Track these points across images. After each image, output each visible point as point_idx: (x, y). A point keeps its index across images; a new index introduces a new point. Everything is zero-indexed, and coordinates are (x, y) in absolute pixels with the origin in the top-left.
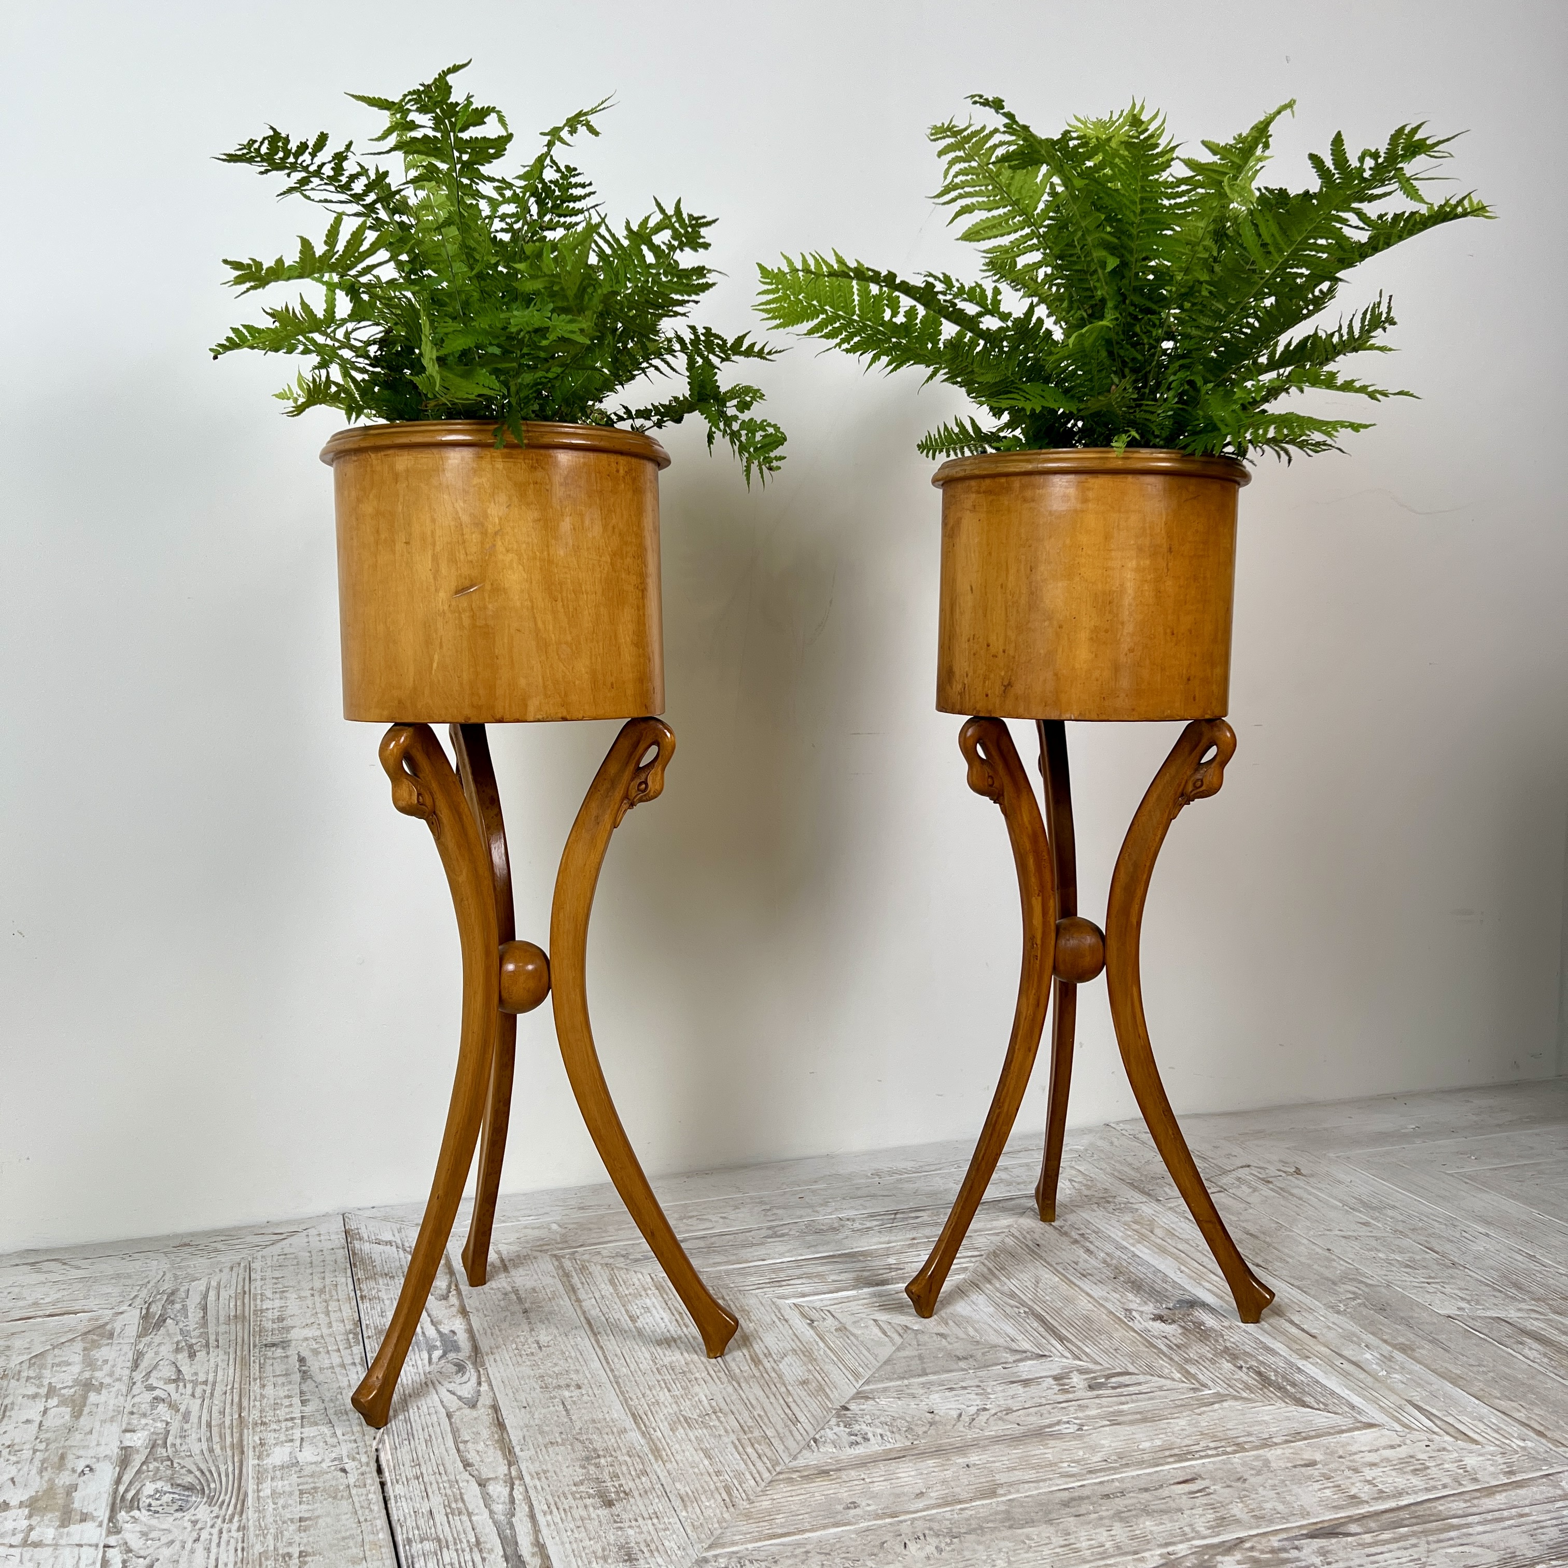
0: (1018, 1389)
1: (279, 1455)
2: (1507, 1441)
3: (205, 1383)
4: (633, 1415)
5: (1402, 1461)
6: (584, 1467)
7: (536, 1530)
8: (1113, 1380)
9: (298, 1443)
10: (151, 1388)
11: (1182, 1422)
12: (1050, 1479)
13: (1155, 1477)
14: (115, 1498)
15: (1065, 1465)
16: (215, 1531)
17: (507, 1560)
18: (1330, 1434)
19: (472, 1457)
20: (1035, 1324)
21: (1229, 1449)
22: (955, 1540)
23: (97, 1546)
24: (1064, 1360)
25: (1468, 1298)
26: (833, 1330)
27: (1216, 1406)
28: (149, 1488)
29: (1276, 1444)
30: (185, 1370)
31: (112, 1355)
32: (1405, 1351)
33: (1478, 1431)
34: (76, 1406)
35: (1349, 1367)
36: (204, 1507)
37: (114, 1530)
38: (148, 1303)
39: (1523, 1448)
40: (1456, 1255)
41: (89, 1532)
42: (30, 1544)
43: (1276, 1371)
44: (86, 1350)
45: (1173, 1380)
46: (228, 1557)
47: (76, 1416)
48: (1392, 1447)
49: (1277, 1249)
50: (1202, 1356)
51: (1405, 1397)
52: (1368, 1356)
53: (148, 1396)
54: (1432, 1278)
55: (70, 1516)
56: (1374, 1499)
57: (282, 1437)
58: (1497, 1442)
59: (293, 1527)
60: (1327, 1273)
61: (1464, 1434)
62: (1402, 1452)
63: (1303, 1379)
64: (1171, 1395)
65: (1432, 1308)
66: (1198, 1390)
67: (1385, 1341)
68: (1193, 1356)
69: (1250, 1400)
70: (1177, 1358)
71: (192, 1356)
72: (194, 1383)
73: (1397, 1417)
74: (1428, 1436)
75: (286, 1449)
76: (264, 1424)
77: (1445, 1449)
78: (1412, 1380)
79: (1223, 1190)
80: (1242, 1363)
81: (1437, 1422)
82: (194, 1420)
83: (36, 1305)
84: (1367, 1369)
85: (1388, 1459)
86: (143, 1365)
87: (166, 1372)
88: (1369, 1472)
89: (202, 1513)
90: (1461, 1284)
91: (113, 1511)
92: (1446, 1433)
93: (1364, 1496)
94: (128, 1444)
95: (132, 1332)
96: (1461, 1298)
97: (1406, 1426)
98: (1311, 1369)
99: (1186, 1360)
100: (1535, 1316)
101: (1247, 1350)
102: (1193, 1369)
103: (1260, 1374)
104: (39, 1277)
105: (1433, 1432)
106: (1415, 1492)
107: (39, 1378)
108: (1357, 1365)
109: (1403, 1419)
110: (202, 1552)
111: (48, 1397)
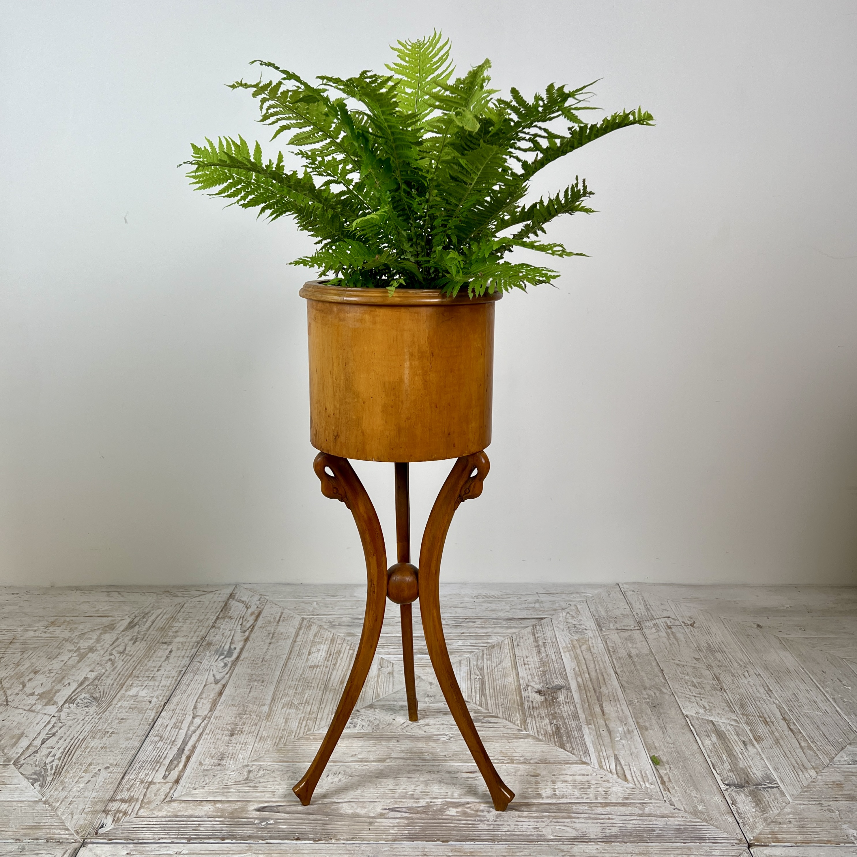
1: (133, 691)
2: (642, 783)
3: (130, 656)
4: (273, 698)
5: (582, 783)
6: (236, 718)
7: (198, 740)
8: (487, 719)
9: (143, 687)
10: (111, 654)
11: (497, 745)
12: (413, 760)
13: (459, 768)
14: (69, 698)
15: (426, 754)
16: (91, 717)
17: (178, 751)
18: (560, 763)
19: (199, 705)
20: (478, 685)
21: (505, 762)
22: (350, 778)
23: (51, 715)
24: (475, 705)
25: (708, 707)
26: (386, 673)
27: (522, 740)
28: (82, 697)
29: (530, 763)
30: (128, 649)
31: (108, 638)
32: (642, 729)
33: (634, 775)
34: (82, 657)
35: (605, 733)
36: (94, 707)
37: (60, 710)
38: (136, 617)
39: (646, 788)
40: (728, 683)
41: (52, 710)
42: (30, 710)
43: (567, 728)
44: (101, 634)
45: (514, 724)
46: (88, 729)
47: (79, 662)
48: (584, 775)
49: (635, 666)
50: (539, 715)
51: (616, 753)
52: (620, 729)
53: (108, 658)
54: (700, 694)
55: (50, 702)
56: (548, 797)
57: (140, 684)
58: (637, 783)
59: (117, 721)
60: (647, 683)
61: (625, 776)
62: (586, 778)
63: (576, 734)
64: (505, 731)
65: (682, 709)
66: (521, 731)
67: (638, 723)
68: (535, 714)
69: (539, 740)
70: (527, 713)
71: (134, 643)
72: (127, 655)
73: (601, 762)
74: (607, 773)
75: (138, 689)
76: (138, 677)
77: (608, 781)
78: (629, 745)
79: (641, 629)
80: (555, 721)
81: (618, 768)
82: (116, 671)
83: (98, 610)
84: (612, 735)
85: (575, 781)
86: (116, 644)
87: (121, 649)
88: (559, 785)
89: (92, 710)
90: (712, 700)
91: (65, 703)
92: (617, 774)
93: (544, 795)
94: (88, 676)
95: (122, 628)
96: (704, 707)
97: (601, 767)
98: (586, 730)
99: (530, 715)
100: (733, 723)
101: (565, 716)
102: (529, 720)
103: (558, 728)
104: (107, 598)
105: (611, 772)
106: (571, 798)
107: (78, 643)
108: (610, 732)
109: (604, 763)
110: (81, 725)
111: (75, 652)
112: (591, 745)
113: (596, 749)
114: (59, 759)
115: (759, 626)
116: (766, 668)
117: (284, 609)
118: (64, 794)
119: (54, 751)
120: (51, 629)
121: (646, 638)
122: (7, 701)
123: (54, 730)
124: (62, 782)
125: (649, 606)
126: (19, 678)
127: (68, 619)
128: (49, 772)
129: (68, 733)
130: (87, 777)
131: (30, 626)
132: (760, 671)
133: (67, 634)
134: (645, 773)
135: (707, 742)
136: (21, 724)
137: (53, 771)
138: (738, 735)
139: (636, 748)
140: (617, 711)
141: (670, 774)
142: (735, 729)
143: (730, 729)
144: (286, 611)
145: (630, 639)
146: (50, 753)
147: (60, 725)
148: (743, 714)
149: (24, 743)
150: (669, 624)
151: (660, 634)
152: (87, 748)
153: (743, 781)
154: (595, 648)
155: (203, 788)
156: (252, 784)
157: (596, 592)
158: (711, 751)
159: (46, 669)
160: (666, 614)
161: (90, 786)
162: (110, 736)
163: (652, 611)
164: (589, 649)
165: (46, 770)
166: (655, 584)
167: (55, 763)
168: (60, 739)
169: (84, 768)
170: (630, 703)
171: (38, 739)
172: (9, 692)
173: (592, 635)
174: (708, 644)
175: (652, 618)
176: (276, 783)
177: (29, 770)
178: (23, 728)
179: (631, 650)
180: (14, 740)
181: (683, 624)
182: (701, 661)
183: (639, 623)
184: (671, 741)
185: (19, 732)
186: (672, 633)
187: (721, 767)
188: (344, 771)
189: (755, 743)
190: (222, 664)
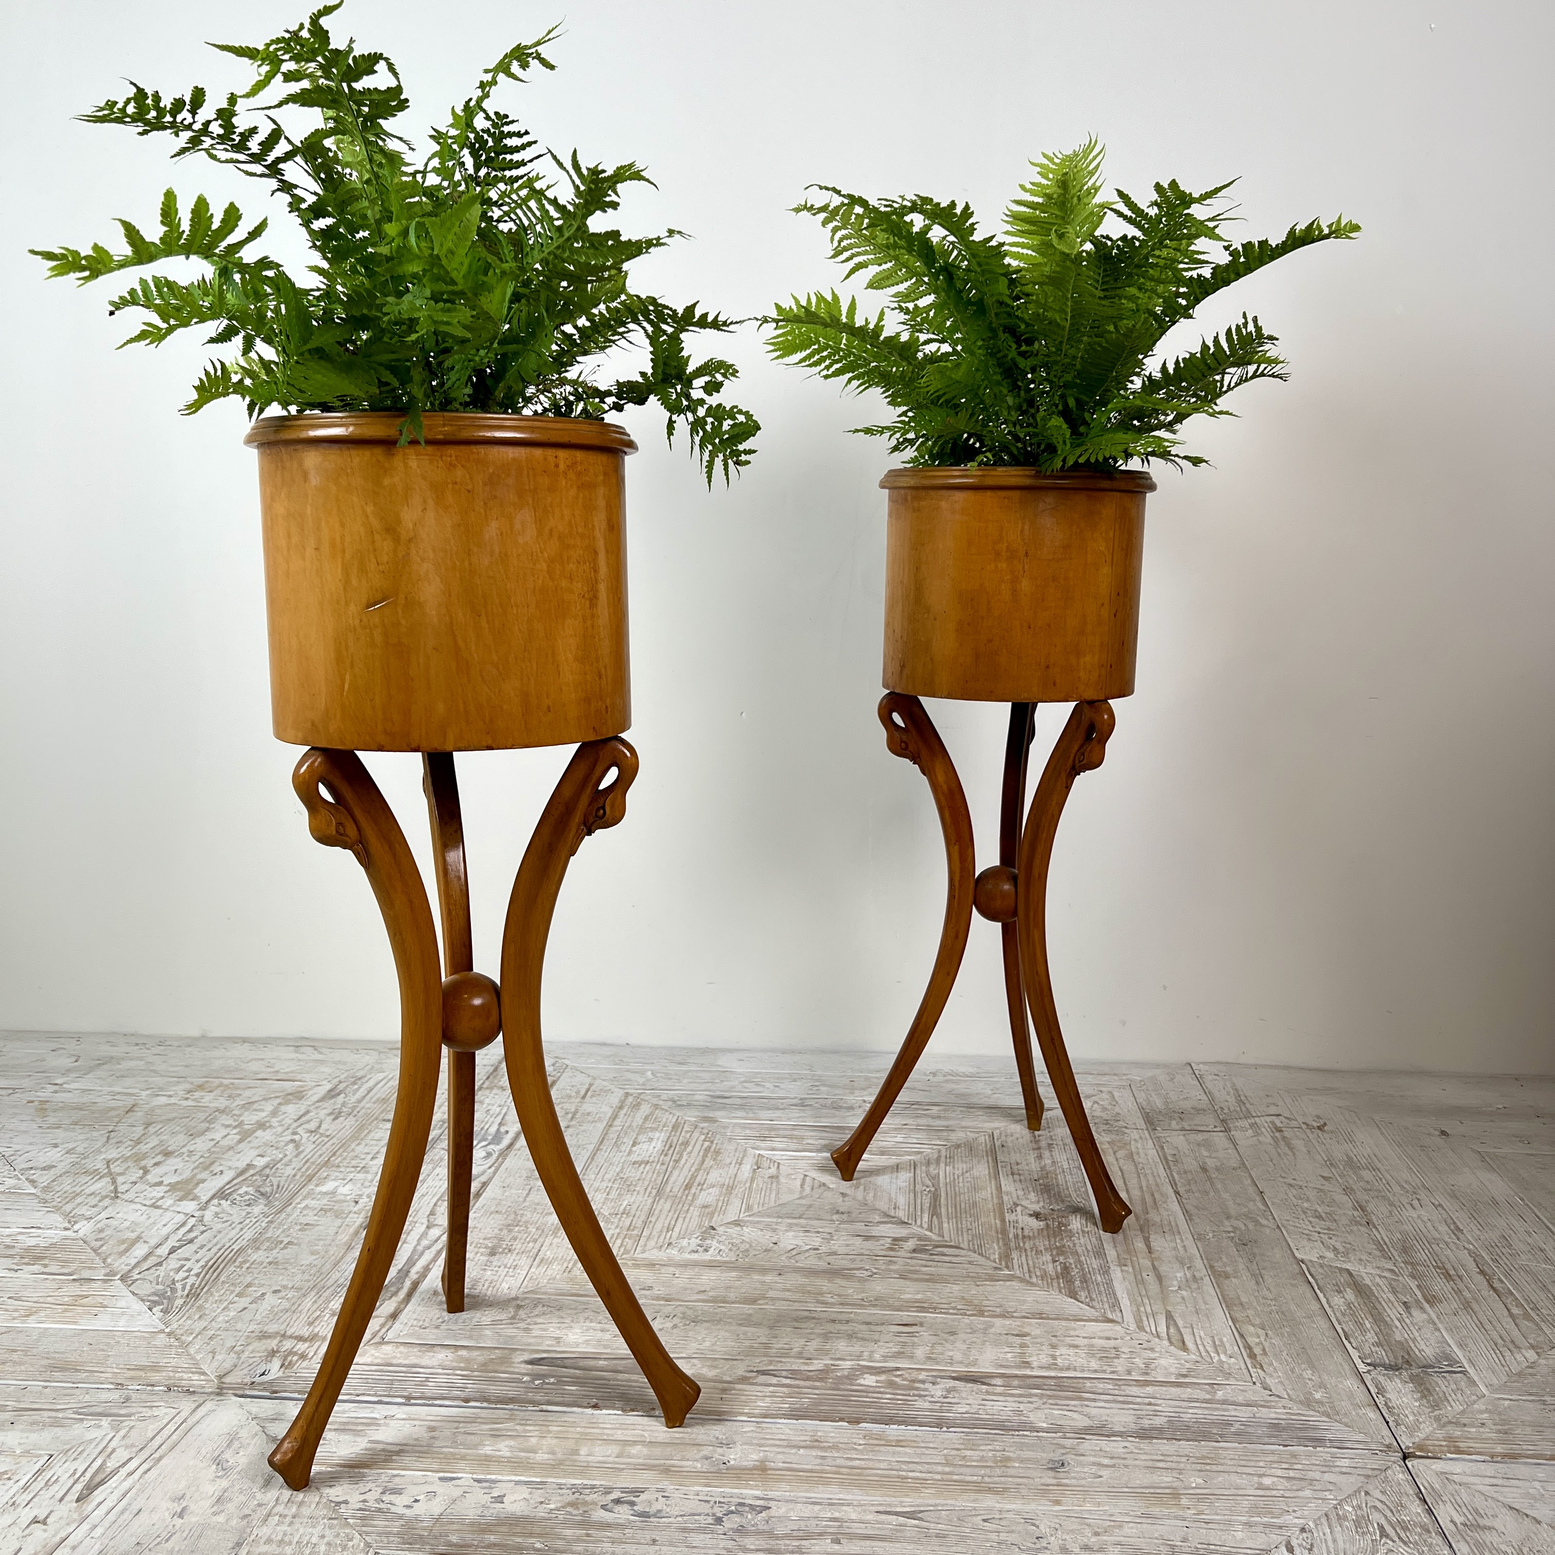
0: (859, 1241)
1: (329, 1186)
2: (1213, 1354)
3: (328, 1136)
5: (1104, 1349)
6: (501, 1230)
7: (434, 1259)
8: (939, 1249)
9: (346, 1181)
10: (295, 1133)
11: (956, 1287)
12: (806, 1302)
13: (886, 1317)
14: (219, 1191)
15: (829, 1296)
16: (255, 1220)
17: (398, 1272)
18: (1068, 1319)
19: (440, 1210)
20: (927, 1201)
21: (969, 1312)
22: (693, 1324)
23: (187, 1214)
24: (919, 1229)
26: (767, 1176)
27: (1001, 1283)
28: (241, 1191)
29: (1013, 1317)
30: (324, 1126)
31: (292, 1110)
32: (1219, 1277)
33: (1199, 1342)
34: (245, 1136)
35: (1151, 1279)
36: (262, 1206)
37: (204, 1208)
38: (340, 1082)
39: (1220, 1361)
40: (1381, 1216)
41: (190, 1206)
42: (155, 1206)
43: (1083, 1269)
44: (280, 1104)
45: (988, 1259)
46: (248, 1235)
47: (240, 1141)
48: (1108, 1339)
49: (1212, 1184)
50: (1034, 1248)
51: (1169, 1308)
52: (1180, 1275)
53: (289, 1138)
54: (1329, 1229)
55: (188, 1195)
56: (1041, 1368)
57: (341, 1176)
58: (1204, 1354)
59: (298, 1227)
60: (1233, 1209)
61: (1184, 1342)
62: (1112, 1343)
63: (1099, 1278)
64: (972, 1268)
65: (1295, 1251)
66: (1000, 1269)
67: (1212, 1267)
68: (1027, 1246)
69: (1032, 1284)
70: (1012, 1244)
71: (334, 1119)
72: (322, 1135)
73: (1141, 1321)
74: (1151, 1338)
75: (336, 1184)
76: (338, 1166)
77: (1152, 1350)
78: (1195, 1298)
79: (1227, 1130)
80: (1061, 1259)
81: (1172, 1330)
82: (302, 1156)
83: (277, 1072)
84: (1164, 1283)
85: (1093, 1346)
86: (304, 1119)
87: (312, 1126)
88: (1063, 1350)
89: (257, 1210)
90: (1350, 1238)
91: (212, 1198)
92: (1169, 1339)
93: (1035, 1364)
94: (255, 1163)
95: (315, 1098)
96: (1335, 1249)
97: (1141, 1328)
98: (1117, 1274)
99: (1018, 1248)
100: (1387, 1274)
101: (1080, 1250)
102: (1015, 1255)
103: (1066, 1269)
104: (295, 1055)
105: (1158, 1336)
106: (1083, 1371)
107: (240, 1115)
108: (1160, 1278)
109: (1145, 1323)
110: (237, 1230)
111: (235, 1127)
112: (1125, 1295)
113: (1133, 1301)
114: (198, 1275)
115: (1443, 1133)
116: (1454, 1196)
117: (595, 1079)
118: (203, 1324)
119: (189, 1265)
120: (197, 1095)
121: (1235, 1145)
122: (116, 1190)
123: (192, 1235)
124: (200, 1308)
125: (1243, 1098)
126: (138, 1160)
127: (226, 1082)
128: (180, 1293)
129: (215, 1241)
130: (243, 1302)
131: (161, 1089)
132: (1440, 1199)
133: (222, 1103)
134: (1221, 1341)
135: (1337, 1300)
136: (137, 1224)
137: (186, 1292)
138: (1394, 1292)
139: (1206, 1303)
140: (1176, 1249)
141: (1266, 1345)
142: (1390, 1284)
143: (1381, 1283)
144: (598, 1082)
145: (1207, 1144)
146: (183, 1266)
147: (203, 1228)
148: (1405, 1263)
149: (140, 1251)
150: (1279, 1125)
151: (1261, 1138)
152: (245, 1262)
153: (1400, 1361)
154: (1142, 1155)
155: (437, 1327)
156: (522, 1325)
157: (1149, 1074)
158: (1343, 1315)
159: (184, 1150)
160: (1273, 1110)
161: (247, 1315)
162: (285, 1248)
163: (1248, 1105)
164: (1130, 1156)
165: (174, 1290)
166: (1256, 1067)
167: (190, 1281)
168: (202, 1247)
169: (238, 1290)
170: (1198, 1237)
171: (164, 1247)
172: (120, 1179)
173: (1137, 1137)
174: (1347, 1156)
175: (1248, 1115)
176: (563, 1325)
177: (145, 1289)
178: (140, 1230)
179: (1208, 1160)
180: (123, 1247)
181: (1304, 1127)
182: (1334, 1182)
183: (1223, 1121)
184: (1271, 1296)
185: (133, 1236)
186: (1284, 1138)
187: (1360, 1338)
188: (684, 1313)
189: (1426, 1306)
190: (484, 1154)
